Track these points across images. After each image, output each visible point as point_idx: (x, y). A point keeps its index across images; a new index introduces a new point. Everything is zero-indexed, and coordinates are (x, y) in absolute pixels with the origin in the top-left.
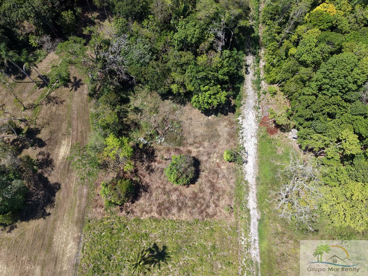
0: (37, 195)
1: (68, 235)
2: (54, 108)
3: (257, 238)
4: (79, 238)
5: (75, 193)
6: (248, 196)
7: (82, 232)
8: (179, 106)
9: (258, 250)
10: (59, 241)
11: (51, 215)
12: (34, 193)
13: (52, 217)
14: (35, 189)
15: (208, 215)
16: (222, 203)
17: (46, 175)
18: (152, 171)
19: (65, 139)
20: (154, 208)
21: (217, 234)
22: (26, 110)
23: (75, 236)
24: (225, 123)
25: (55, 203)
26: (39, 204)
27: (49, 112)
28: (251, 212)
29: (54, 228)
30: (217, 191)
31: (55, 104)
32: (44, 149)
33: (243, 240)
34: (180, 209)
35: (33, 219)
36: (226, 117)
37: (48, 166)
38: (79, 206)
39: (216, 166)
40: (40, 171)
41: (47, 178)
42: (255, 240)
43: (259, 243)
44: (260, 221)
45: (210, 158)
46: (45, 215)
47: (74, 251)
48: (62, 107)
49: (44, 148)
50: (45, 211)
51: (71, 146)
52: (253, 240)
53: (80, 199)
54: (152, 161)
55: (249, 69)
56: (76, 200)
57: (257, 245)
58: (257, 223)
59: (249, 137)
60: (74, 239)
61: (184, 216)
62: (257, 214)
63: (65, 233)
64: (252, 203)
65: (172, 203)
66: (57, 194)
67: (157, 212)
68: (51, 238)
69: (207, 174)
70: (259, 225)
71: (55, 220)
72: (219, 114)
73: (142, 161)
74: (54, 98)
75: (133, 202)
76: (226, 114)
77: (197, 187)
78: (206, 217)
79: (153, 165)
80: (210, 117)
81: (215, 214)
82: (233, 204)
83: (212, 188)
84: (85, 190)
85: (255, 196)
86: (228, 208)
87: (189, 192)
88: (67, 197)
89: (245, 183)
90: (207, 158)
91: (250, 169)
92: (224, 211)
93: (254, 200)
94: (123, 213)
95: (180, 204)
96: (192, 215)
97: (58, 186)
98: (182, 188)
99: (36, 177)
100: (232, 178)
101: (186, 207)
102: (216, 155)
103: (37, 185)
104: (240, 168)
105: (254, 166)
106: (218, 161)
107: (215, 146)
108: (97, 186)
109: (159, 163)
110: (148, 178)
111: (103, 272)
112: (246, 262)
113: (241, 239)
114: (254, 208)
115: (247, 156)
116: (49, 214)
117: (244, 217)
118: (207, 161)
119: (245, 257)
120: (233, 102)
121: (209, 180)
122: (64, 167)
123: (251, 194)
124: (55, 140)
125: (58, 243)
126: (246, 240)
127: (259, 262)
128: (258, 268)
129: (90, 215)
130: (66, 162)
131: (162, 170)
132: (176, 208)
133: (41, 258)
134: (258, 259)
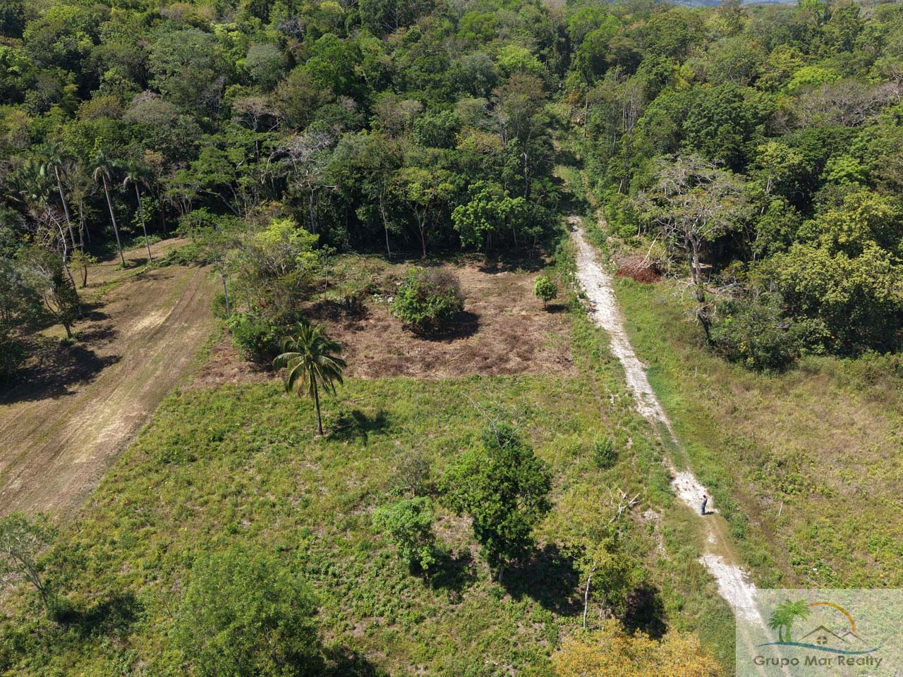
0: (54, 372)
3: (648, 392)
4: (143, 419)
5: (155, 362)
6: (609, 344)
7: (151, 411)
10: (84, 423)
12: (49, 370)
14: (52, 366)
15: (503, 370)
16: (542, 355)
17: (91, 349)
19: (157, 310)
20: (361, 368)
21: (534, 392)
22: (87, 289)
24: (534, 278)
25: (98, 380)
26: (51, 383)
27: (135, 287)
28: (623, 361)
29: (76, 410)
33: (609, 397)
34: (429, 366)
36: (536, 274)
38: (157, 378)
39: (520, 318)
40: (79, 344)
42: (644, 394)
43: (658, 398)
44: (654, 372)
45: (502, 311)
47: (120, 435)
48: (166, 282)
49: (104, 321)
50: (63, 389)
51: (171, 316)
52: (638, 395)
53: (166, 367)
54: (361, 319)
55: (575, 227)
56: (156, 369)
57: (652, 400)
58: (643, 374)
59: (594, 286)
61: (442, 374)
62: (639, 363)
63: (108, 411)
64: (621, 350)
65: (408, 360)
66: (106, 370)
67: (366, 374)
69: (497, 327)
70: (651, 375)
71: (87, 398)
72: (520, 270)
74: (152, 275)
77: (474, 341)
78: (498, 373)
79: (363, 323)
80: (499, 274)
81: (525, 369)
82: (570, 356)
83: (513, 340)
84: (183, 359)
85: (627, 343)
86: (557, 360)
87: (452, 348)
88: (133, 369)
89: (597, 330)
90: (498, 311)
91: (606, 313)
92: (549, 365)
93: (626, 348)
94: (276, 379)
95: (429, 359)
96: (461, 373)
97: (115, 360)
98: (435, 344)
99: (66, 352)
100: (560, 330)
101: (444, 363)
102: (518, 308)
103: (61, 361)
104: (580, 317)
105: (613, 314)
106: (524, 313)
107: (514, 300)
108: (216, 351)
109: (379, 320)
110: (348, 337)
111: (193, 460)
112: (627, 423)
113: (603, 397)
114: (629, 357)
115: (592, 304)
116: (73, 393)
117: (603, 368)
118: (495, 315)
119: (623, 419)
120: (548, 261)
121: (504, 333)
122: (143, 338)
123: (614, 342)
124: (133, 312)
125: (77, 427)
126: (617, 396)
127: (667, 422)
128: (667, 432)
129: (183, 389)
130: (149, 332)
131: (386, 328)
132: (419, 366)
134: (663, 419)
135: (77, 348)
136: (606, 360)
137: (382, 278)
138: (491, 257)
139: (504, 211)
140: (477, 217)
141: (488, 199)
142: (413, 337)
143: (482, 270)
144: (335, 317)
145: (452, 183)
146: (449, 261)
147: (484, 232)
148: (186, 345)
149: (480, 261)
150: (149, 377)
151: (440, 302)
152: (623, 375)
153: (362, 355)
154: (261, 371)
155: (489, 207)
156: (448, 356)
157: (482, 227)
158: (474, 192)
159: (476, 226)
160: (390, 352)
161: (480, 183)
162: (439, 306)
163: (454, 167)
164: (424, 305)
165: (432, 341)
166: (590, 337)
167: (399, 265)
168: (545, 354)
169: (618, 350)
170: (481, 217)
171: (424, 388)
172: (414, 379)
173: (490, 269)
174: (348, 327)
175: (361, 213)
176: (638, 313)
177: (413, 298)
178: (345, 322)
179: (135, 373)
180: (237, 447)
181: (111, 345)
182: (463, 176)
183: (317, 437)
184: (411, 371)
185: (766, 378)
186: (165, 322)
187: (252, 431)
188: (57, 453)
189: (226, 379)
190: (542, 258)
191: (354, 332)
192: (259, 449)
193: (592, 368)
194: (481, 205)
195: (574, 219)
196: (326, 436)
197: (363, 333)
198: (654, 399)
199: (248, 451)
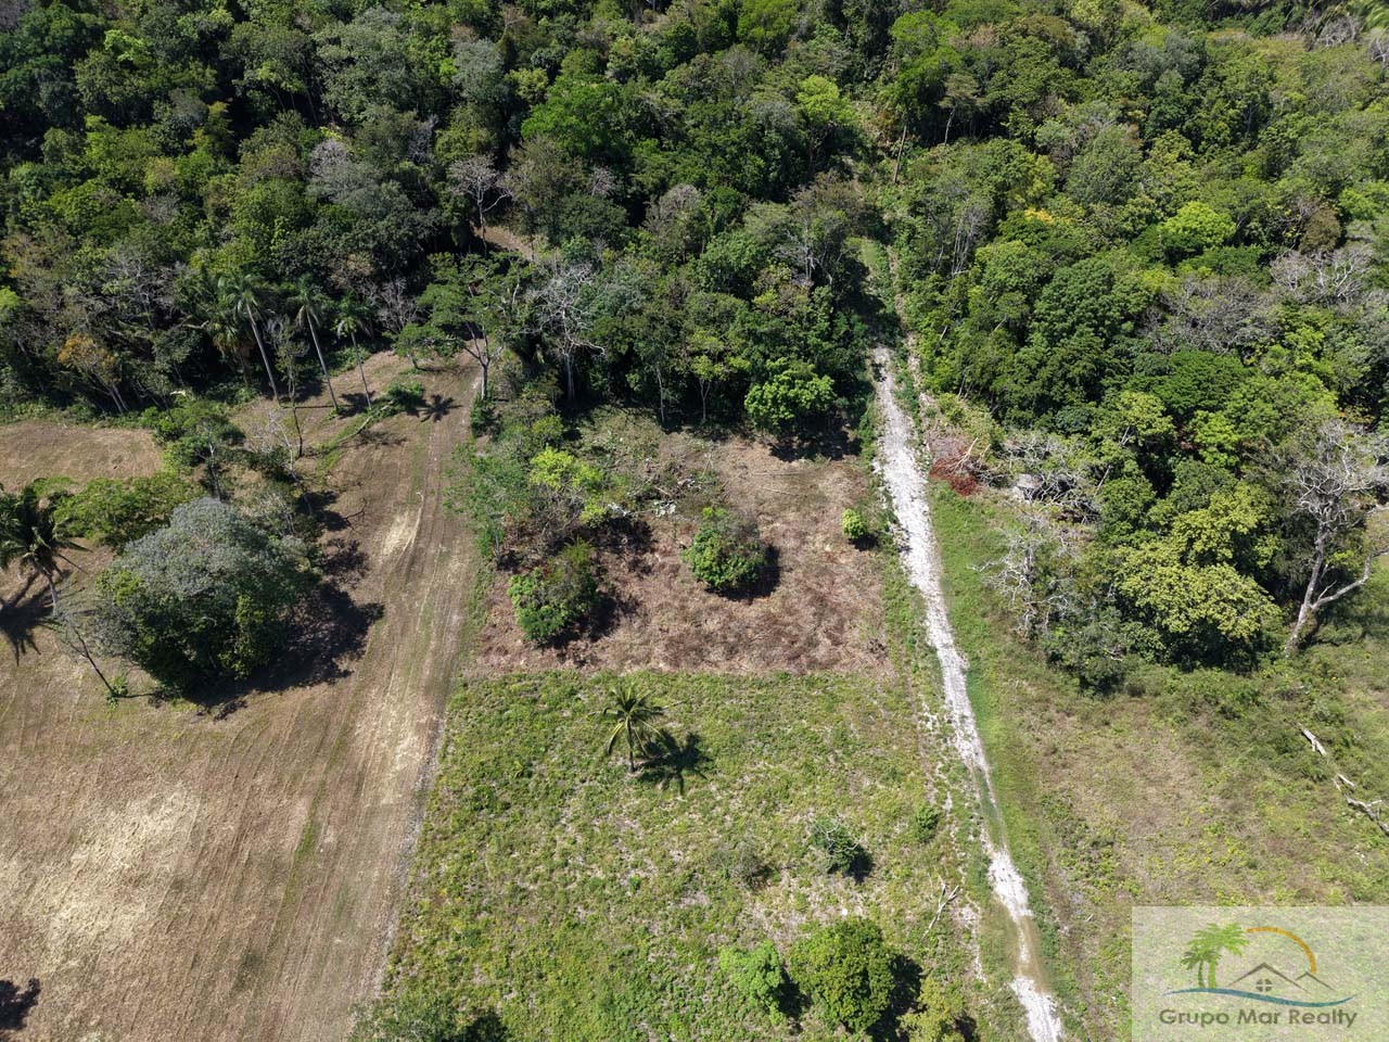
0: (315, 631)
1: (401, 720)
2: (377, 454)
3: (967, 713)
4: (435, 726)
5: (426, 623)
6: (925, 618)
7: (441, 713)
8: (710, 443)
9: (977, 742)
10: (373, 734)
11: (353, 677)
12: (307, 627)
13: (353, 682)
14: (308, 619)
15: (813, 663)
16: (853, 635)
17: (343, 588)
18: (647, 570)
19: (402, 513)
20: (659, 650)
21: (848, 706)
22: (303, 459)
23: (423, 721)
24: (837, 475)
25: (367, 649)
26: (317, 653)
27: (363, 461)
28: (941, 654)
29: (357, 706)
30: (833, 611)
31: (382, 447)
32: (343, 534)
33: (927, 720)
34: (731, 651)
35: (296, 684)
36: (838, 463)
37: (353, 568)
38: (435, 653)
39: (825, 559)
40: (327, 579)
41: (345, 594)
42: (963, 717)
43: (977, 725)
44: (972, 674)
45: (804, 542)
46: (331, 675)
47: (418, 757)
48: (399, 451)
49: (344, 532)
50: (334, 666)
51: (420, 525)
52: (956, 718)
53: (440, 636)
54: (645, 551)
56: (428, 638)
57: (971, 728)
58: (962, 679)
59: (906, 499)
60: (419, 729)
61: (746, 666)
62: (958, 659)
63: (394, 713)
64: (938, 633)
65: (708, 637)
66: (372, 629)
67: (665, 659)
68: (347, 730)
69: (801, 576)
70: (969, 684)
71: (363, 687)
72: (819, 457)
73: (619, 552)
74: (378, 435)
75: (594, 639)
76: (838, 457)
77: (775, 602)
78: (809, 667)
79: (648, 558)
80: (794, 464)
81: (836, 661)
82: (884, 639)
83: (821, 604)
84: (455, 617)
86: (871, 646)
87: (753, 614)
88: (402, 633)
89: (912, 592)
90: (798, 542)
91: (920, 563)
92: (861, 654)
94: (567, 663)
95: (731, 639)
96: (768, 664)
97: (378, 611)
98: (733, 606)
100: (872, 584)
101: (748, 645)
102: (820, 537)
103: (315, 610)
104: (893, 563)
106: (828, 548)
107: (816, 520)
109: (665, 553)
110: (635, 587)
111: (507, 806)
112: (945, 770)
113: (920, 718)
114: (946, 646)
115: (906, 536)
116: (347, 674)
117: (920, 665)
118: (797, 550)
119: (942, 760)
120: (852, 435)
121: (809, 589)
122: (398, 570)
123: (931, 614)
124: (375, 516)
125: (368, 740)
126: (935, 717)
127: (986, 769)
128: (985, 785)
129: (467, 673)
130: (402, 559)
131: (675, 570)
132: (721, 649)
133: (312, 779)
134: (982, 762)
135: (327, 586)
136: (922, 652)
137: (658, 467)
139: (808, 399)
140: (776, 404)
141: (791, 384)
142: (708, 591)
143: (775, 453)
144: (615, 546)
145: (747, 357)
148: (453, 590)
149: (771, 435)
150: (424, 651)
151: (743, 564)
152: (941, 680)
153: (655, 623)
154: (547, 647)
155: (790, 393)
156: (750, 631)
157: (781, 416)
158: (774, 371)
159: (774, 413)
160: (685, 619)
161: (781, 360)
165: (730, 599)
166: (905, 602)
167: (675, 435)
168: (856, 633)
169: (935, 633)
170: (781, 404)
171: (731, 691)
172: (718, 672)
173: (783, 453)
174: (632, 567)
175: (632, 379)
176: (956, 557)
177: (713, 561)
178: (629, 557)
179: (407, 641)
180: (547, 788)
181: (364, 582)
182: (762, 348)
183: (629, 776)
184: (713, 657)
185: (1089, 701)
186: (417, 540)
187: (556, 759)
188: (359, 785)
189: (513, 659)
190: (844, 429)
191: (641, 578)
192: (572, 792)
193: (908, 663)
194: (782, 390)
195: (882, 355)
196: (639, 773)
197: (650, 578)
198: (972, 727)
199: (561, 796)
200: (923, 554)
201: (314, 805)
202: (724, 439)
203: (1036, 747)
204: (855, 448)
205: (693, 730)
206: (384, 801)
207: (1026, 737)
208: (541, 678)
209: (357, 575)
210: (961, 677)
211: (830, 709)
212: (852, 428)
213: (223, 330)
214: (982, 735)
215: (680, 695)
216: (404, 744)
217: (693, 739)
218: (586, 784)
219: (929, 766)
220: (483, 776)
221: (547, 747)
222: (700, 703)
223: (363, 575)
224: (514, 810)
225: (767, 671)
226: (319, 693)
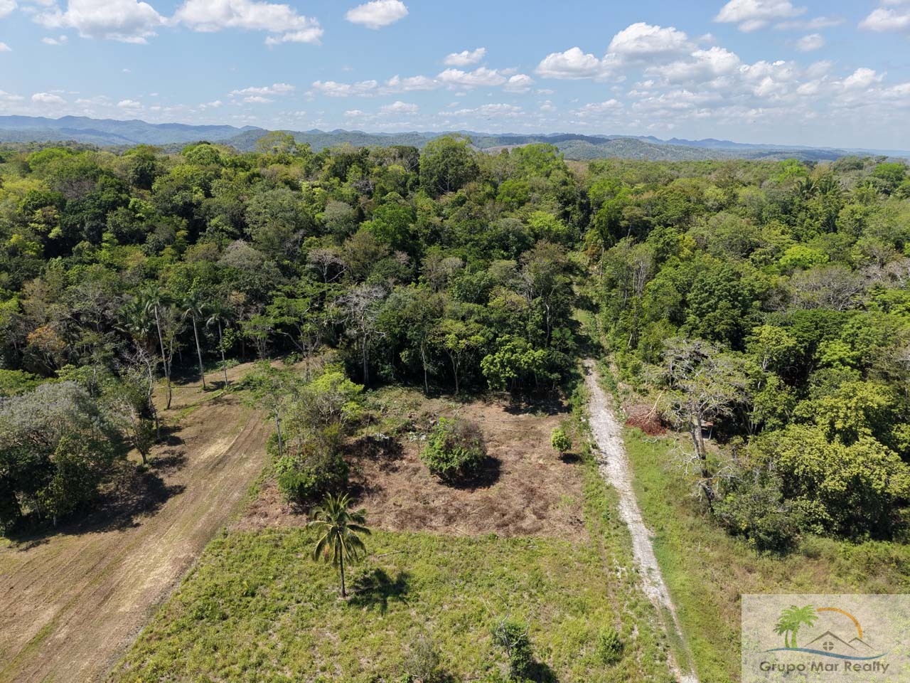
0: (126, 500)
1: (164, 554)
2: (221, 409)
3: (654, 566)
4: (190, 561)
5: (212, 497)
6: (618, 504)
7: (198, 552)
8: (460, 405)
9: (663, 588)
10: (137, 563)
11: (141, 527)
12: (122, 497)
13: (139, 530)
14: (126, 493)
15: (519, 530)
16: (554, 513)
17: (161, 476)
18: (395, 470)
19: (224, 438)
20: (390, 518)
21: (547, 559)
22: (169, 411)
23: (181, 556)
24: (553, 422)
25: (161, 511)
26: (121, 513)
27: (210, 412)
28: (630, 527)
29: (134, 546)
30: (541, 498)
31: (226, 406)
33: (617, 571)
34: (450, 520)
35: (94, 530)
36: (555, 416)
37: (174, 466)
38: (210, 514)
39: (537, 468)
40: (152, 471)
41: (161, 480)
42: (650, 570)
43: (663, 576)
44: (659, 541)
45: (521, 458)
46: (125, 526)
47: (166, 581)
48: (237, 407)
49: (178, 447)
50: (131, 520)
51: (234, 445)
52: (644, 570)
53: (221, 503)
54: (396, 459)
55: (590, 370)
56: (211, 505)
57: (657, 577)
58: (649, 544)
59: (606, 435)
60: (175, 561)
61: (461, 530)
62: (646, 530)
63: (160, 550)
64: (629, 513)
65: (433, 511)
66: (170, 501)
67: (394, 524)
68: (118, 562)
69: (516, 476)
70: (656, 547)
71: (146, 534)
72: (540, 413)
73: (376, 460)
74: (226, 400)
76: (555, 413)
77: (493, 491)
78: (515, 532)
79: (397, 463)
80: (521, 416)
81: (539, 529)
82: (582, 517)
83: (531, 493)
84: (236, 494)
85: (635, 505)
86: (570, 520)
87: (474, 498)
88: (192, 502)
89: (608, 488)
90: (517, 458)
91: (616, 470)
92: (561, 525)
93: (634, 511)
95: (451, 512)
96: (480, 529)
97: (180, 490)
98: (458, 492)
99: (140, 479)
100: (574, 483)
101: (465, 517)
102: (536, 455)
103: (134, 488)
104: (592, 470)
105: (622, 469)
106: (541, 461)
107: (533, 446)
108: (266, 487)
109: (411, 461)
110: (382, 480)
111: (224, 618)
112: (633, 607)
113: (610, 570)
114: (636, 522)
115: (604, 456)
116: (138, 525)
117: (612, 533)
118: (516, 462)
119: (629, 600)
120: (565, 403)
121: (522, 484)
122: (206, 467)
123: (623, 502)
124: (203, 438)
125: (130, 567)
126: (624, 569)
127: (672, 608)
128: (671, 620)
129: (231, 528)
130: (212, 462)
131: (416, 471)
132: (442, 518)
133: (72, 592)
134: (668, 602)
135: (151, 475)
136: (615, 525)
137: (418, 414)
138: (515, 395)
139: (526, 362)
140: (503, 366)
141: (513, 351)
142: (439, 483)
143: (507, 410)
144: (373, 456)
145: (483, 335)
146: (479, 399)
147: (508, 379)
148: (241, 479)
149: (505, 400)
150: (203, 513)
151: (465, 453)
152: (630, 544)
153: (392, 501)
154: (301, 513)
155: (513, 358)
156: (468, 509)
157: (507, 375)
158: (502, 344)
159: (502, 373)
160: (417, 500)
161: (507, 337)
162: (464, 458)
163: (484, 321)
164: (450, 456)
165: (456, 488)
166: (602, 494)
167: (434, 400)
168: (558, 512)
169: (626, 513)
170: (507, 366)
171: (444, 546)
172: (436, 533)
173: (514, 410)
174: (383, 468)
175: (404, 355)
176: (646, 469)
177: (441, 449)
178: (382, 462)
179: (193, 507)
180: (266, 605)
181: (178, 473)
182: (493, 330)
183: (340, 599)
184: (434, 524)
185: (767, 561)
186: (227, 452)
187: (282, 585)
188: (107, 597)
189: (270, 521)
190: (560, 400)
191: (388, 474)
192: (286, 609)
193: (602, 532)
194: (507, 356)
195: (589, 362)
196: (348, 598)
197: (396, 475)
198: (659, 577)
199: (275, 612)
200: (618, 466)
201: (62, 611)
202: (470, 402)
203: (719, 594)
204: (569, 409)
205: (406, 569)
206: (122, 610)
207: (710, 587)
208: (288, 533)
209: (175, 469)
210: (649, 542)
211: (530, 560)
212: (566, 399)
213: (140, 331)
214: (668, 583)
215: (399, 546)
216: (158, 571)
217: (403, 576)
218: (300, 605)
219: (617, 604)
220: (214, 594)
221: (275, 577)
222: (416, 553)
223: (179, 470)
224: (230, 620)
225: (479, 534)
226: (111, 536)
